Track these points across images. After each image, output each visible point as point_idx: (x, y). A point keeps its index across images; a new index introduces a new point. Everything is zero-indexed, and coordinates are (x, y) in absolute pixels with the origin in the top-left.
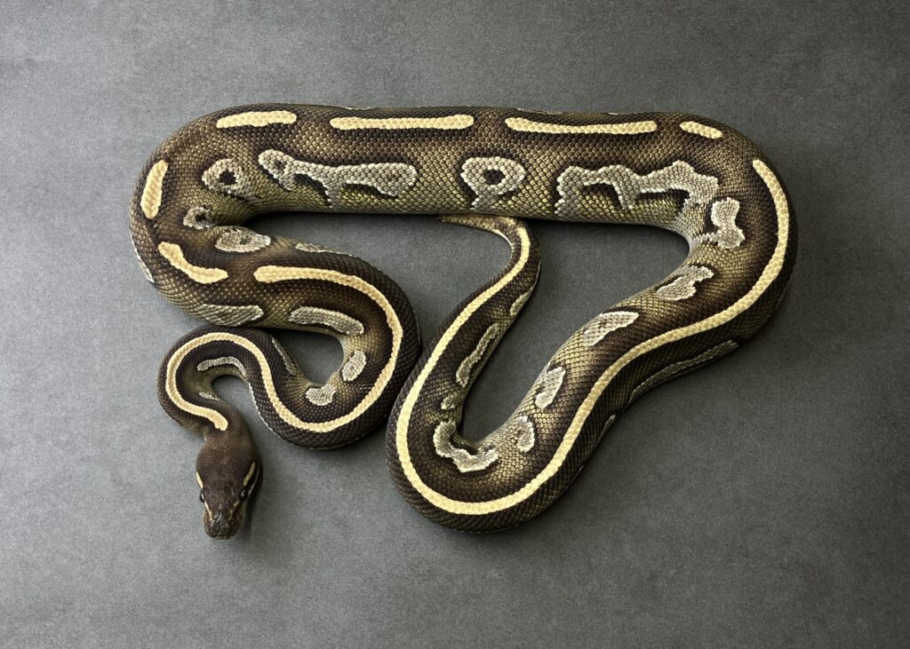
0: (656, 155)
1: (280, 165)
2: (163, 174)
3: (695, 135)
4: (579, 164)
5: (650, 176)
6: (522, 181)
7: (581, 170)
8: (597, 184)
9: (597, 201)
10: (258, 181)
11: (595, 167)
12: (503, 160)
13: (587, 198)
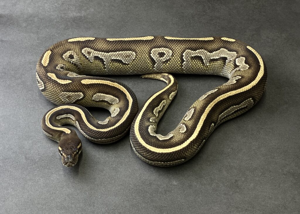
0: (215, 47)
1: (89, 53)
2: (50, 55)
3: (227, 41)
4: (189, 49)
5: (213, 53)
6: (171, 55)
7: (190, 51)
8: (196, 56)
9: (196, 62)
10: (82, 59)
11: (195, 50)
12: (165, 49)
13: (193, 61)
